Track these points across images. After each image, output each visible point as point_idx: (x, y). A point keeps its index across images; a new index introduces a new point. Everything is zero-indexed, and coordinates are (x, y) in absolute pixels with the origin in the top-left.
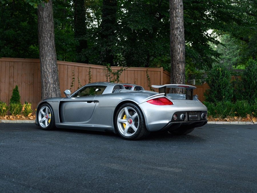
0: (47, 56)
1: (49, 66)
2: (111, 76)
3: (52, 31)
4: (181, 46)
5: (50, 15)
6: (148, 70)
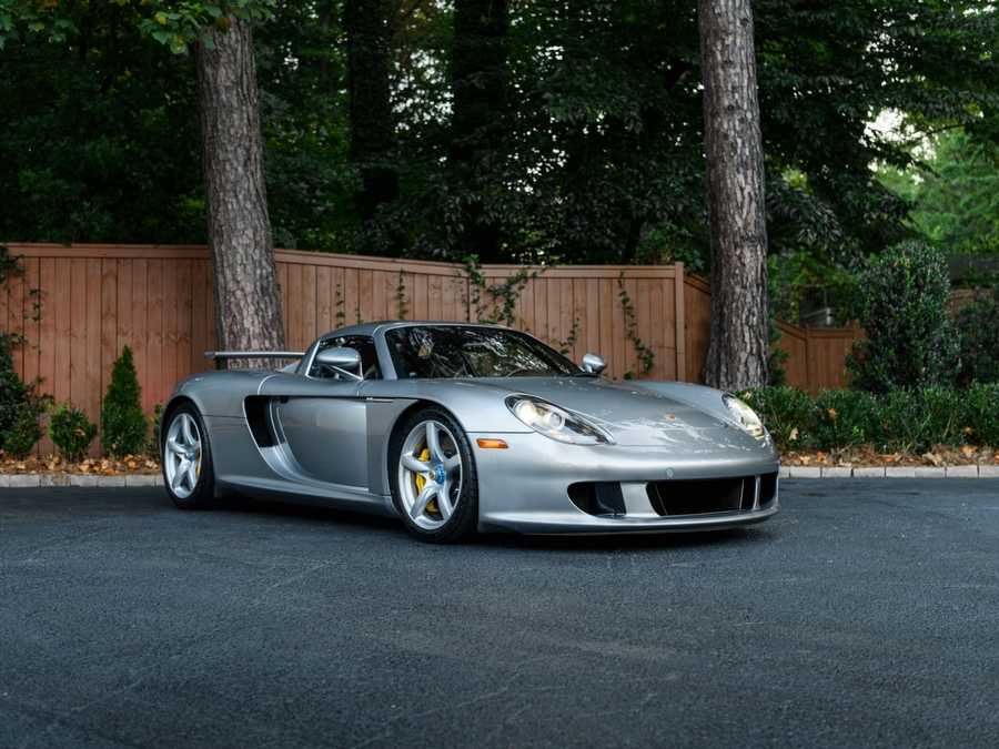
0: (236, 234)
1: (245, 271)
2: (482, 303)
3: (254, 139)
4: (749, 179)
5: (245, 77)
6: (627, 274)
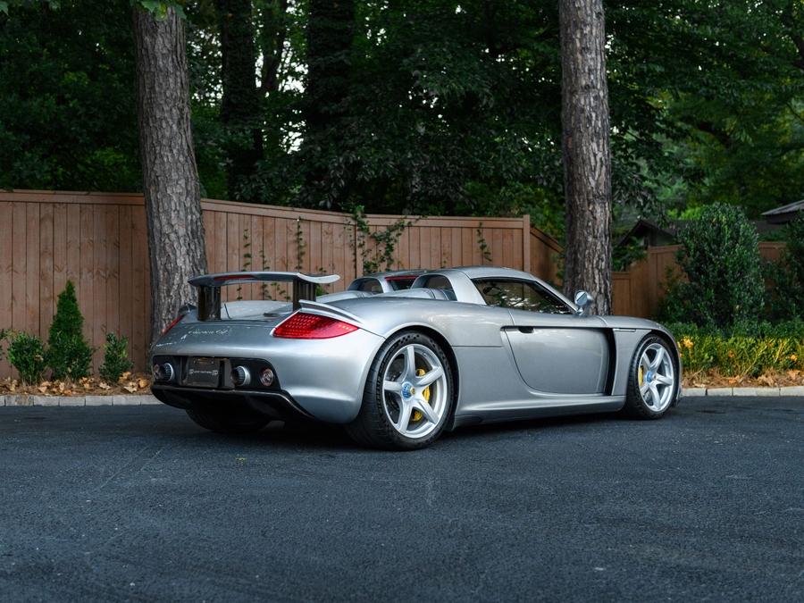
0: (171, 184)
1: (178, 216)
2: (366, 248)
3: (186, 101)
4: (601, 147)
5: (179, 46)
6: (485, 224)
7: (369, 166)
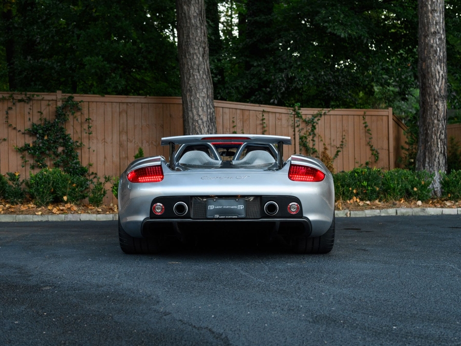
0: (199, 91)
1: (203, 110)
2: (300, 127)
3: (206, 43)
4: (442, 68)
5: (202, 11)
6: (367, 113)
7: (299, 80)
